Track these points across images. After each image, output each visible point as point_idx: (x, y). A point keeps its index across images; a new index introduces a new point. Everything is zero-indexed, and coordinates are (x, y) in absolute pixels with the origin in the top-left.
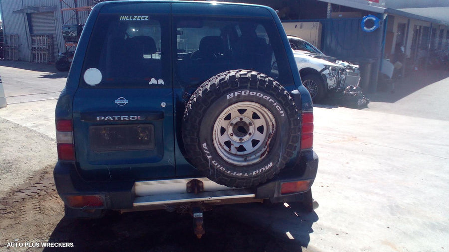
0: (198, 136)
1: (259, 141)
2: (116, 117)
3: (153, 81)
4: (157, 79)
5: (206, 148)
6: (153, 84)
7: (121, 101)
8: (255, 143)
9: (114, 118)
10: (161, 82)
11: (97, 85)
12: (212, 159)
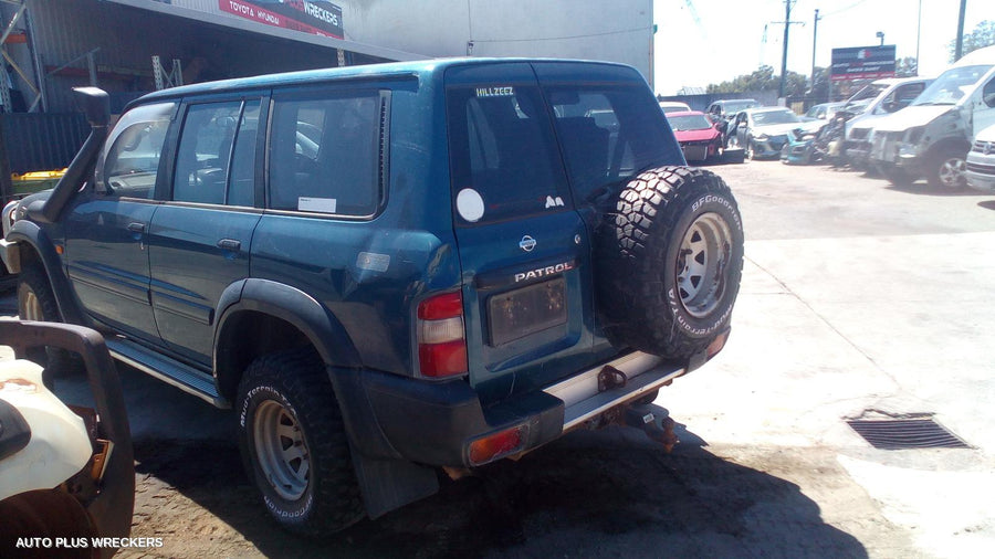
0: (663, 279)
1: (699, 277)
2: (540, 271)
3: (550, 202)
4: (554, 198)
5: (672, 297)
6: (551, 207)
7: (527, 244)
8: (695, 280)
9: (537, 274)
10: (559, 201)
11: (480, 219)
12: (678, 314)
